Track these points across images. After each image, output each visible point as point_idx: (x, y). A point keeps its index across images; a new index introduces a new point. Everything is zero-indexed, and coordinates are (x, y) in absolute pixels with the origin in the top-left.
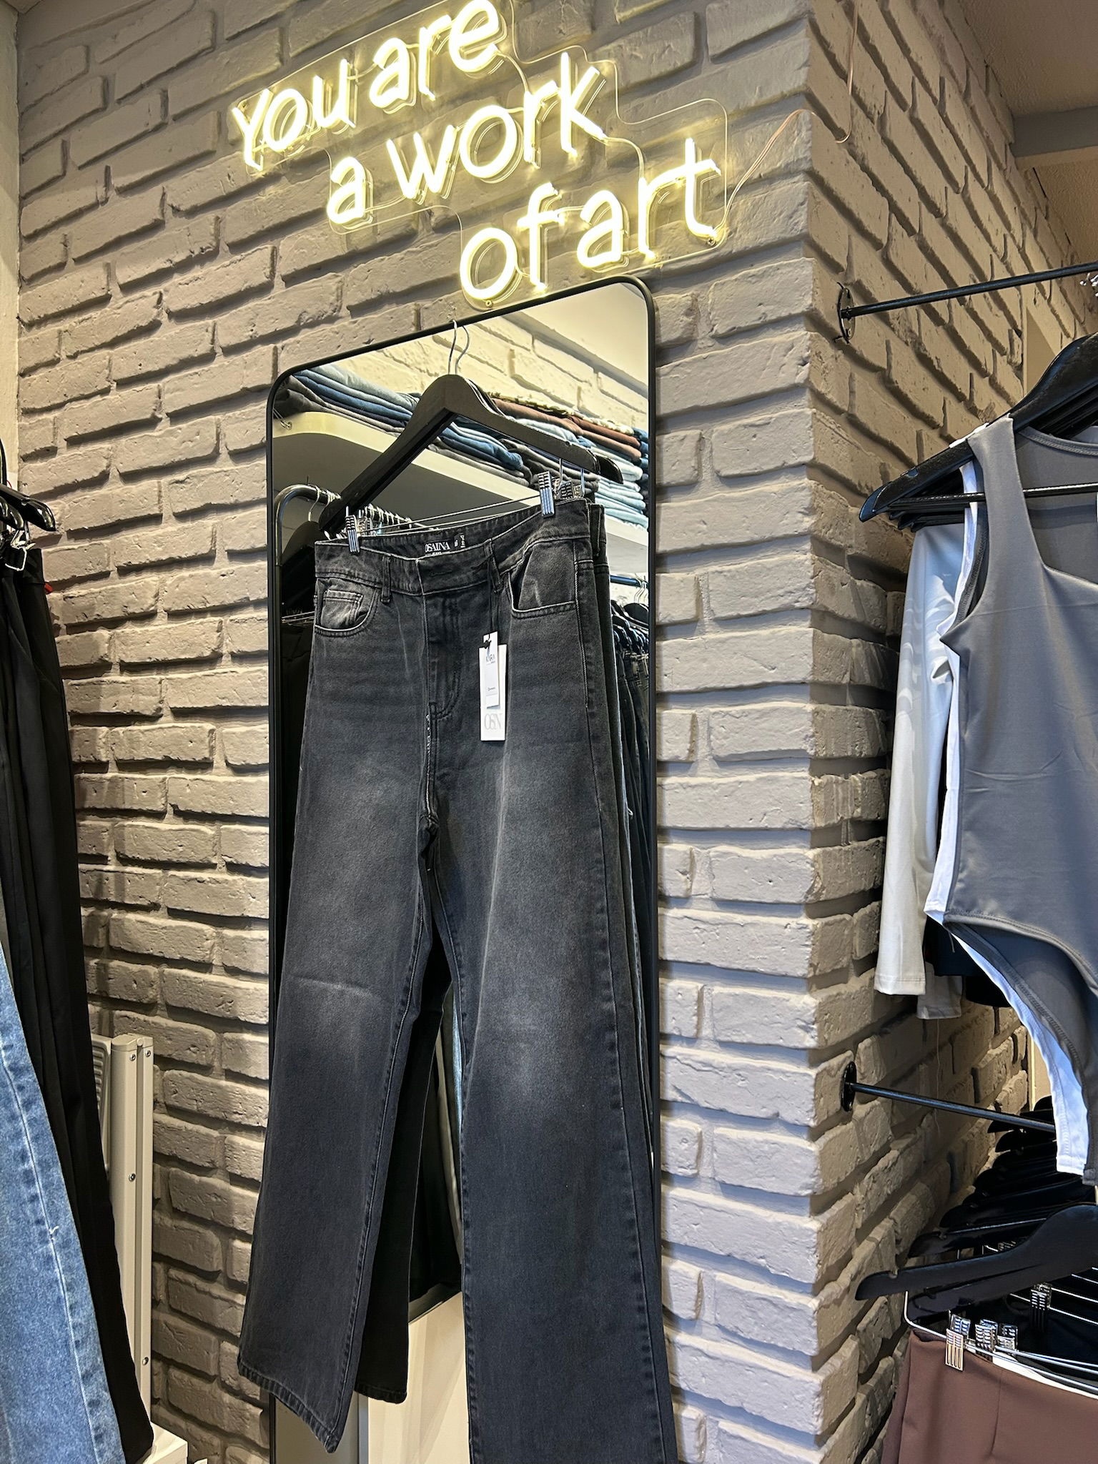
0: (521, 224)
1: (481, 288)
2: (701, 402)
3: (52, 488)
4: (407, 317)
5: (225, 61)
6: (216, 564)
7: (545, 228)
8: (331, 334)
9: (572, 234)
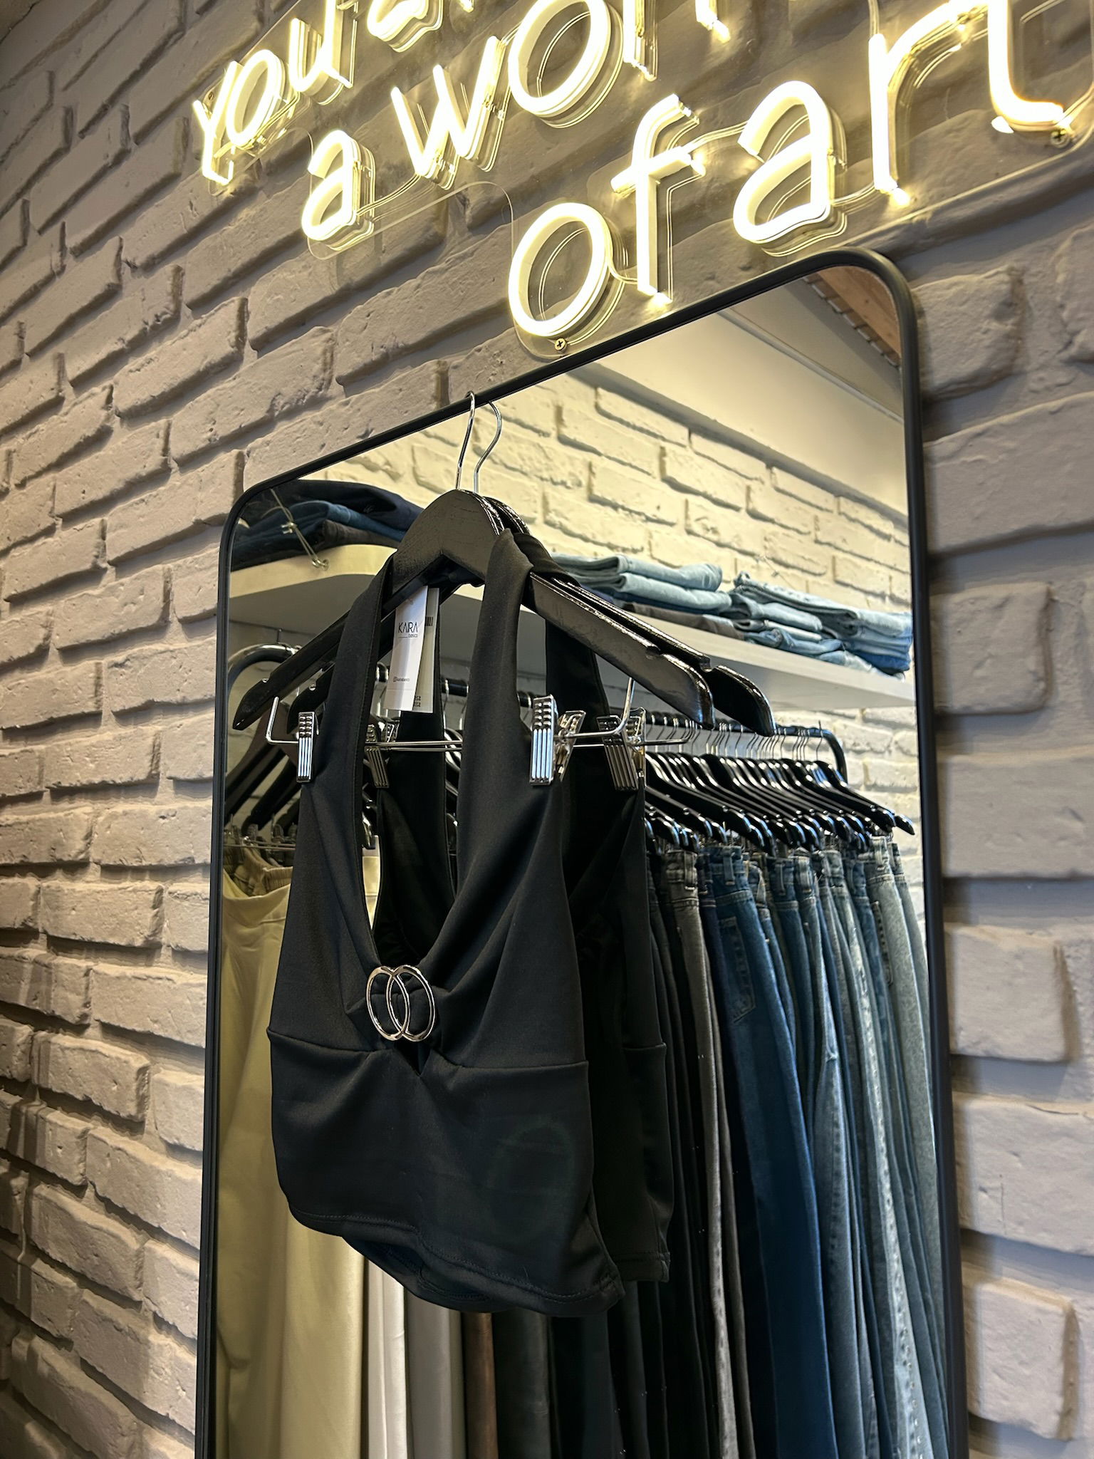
0: (621, 182)
1: (548, 318)
4: (424, 385)
6: (159, 797)
8: (314, 426)
9: (721, 186)
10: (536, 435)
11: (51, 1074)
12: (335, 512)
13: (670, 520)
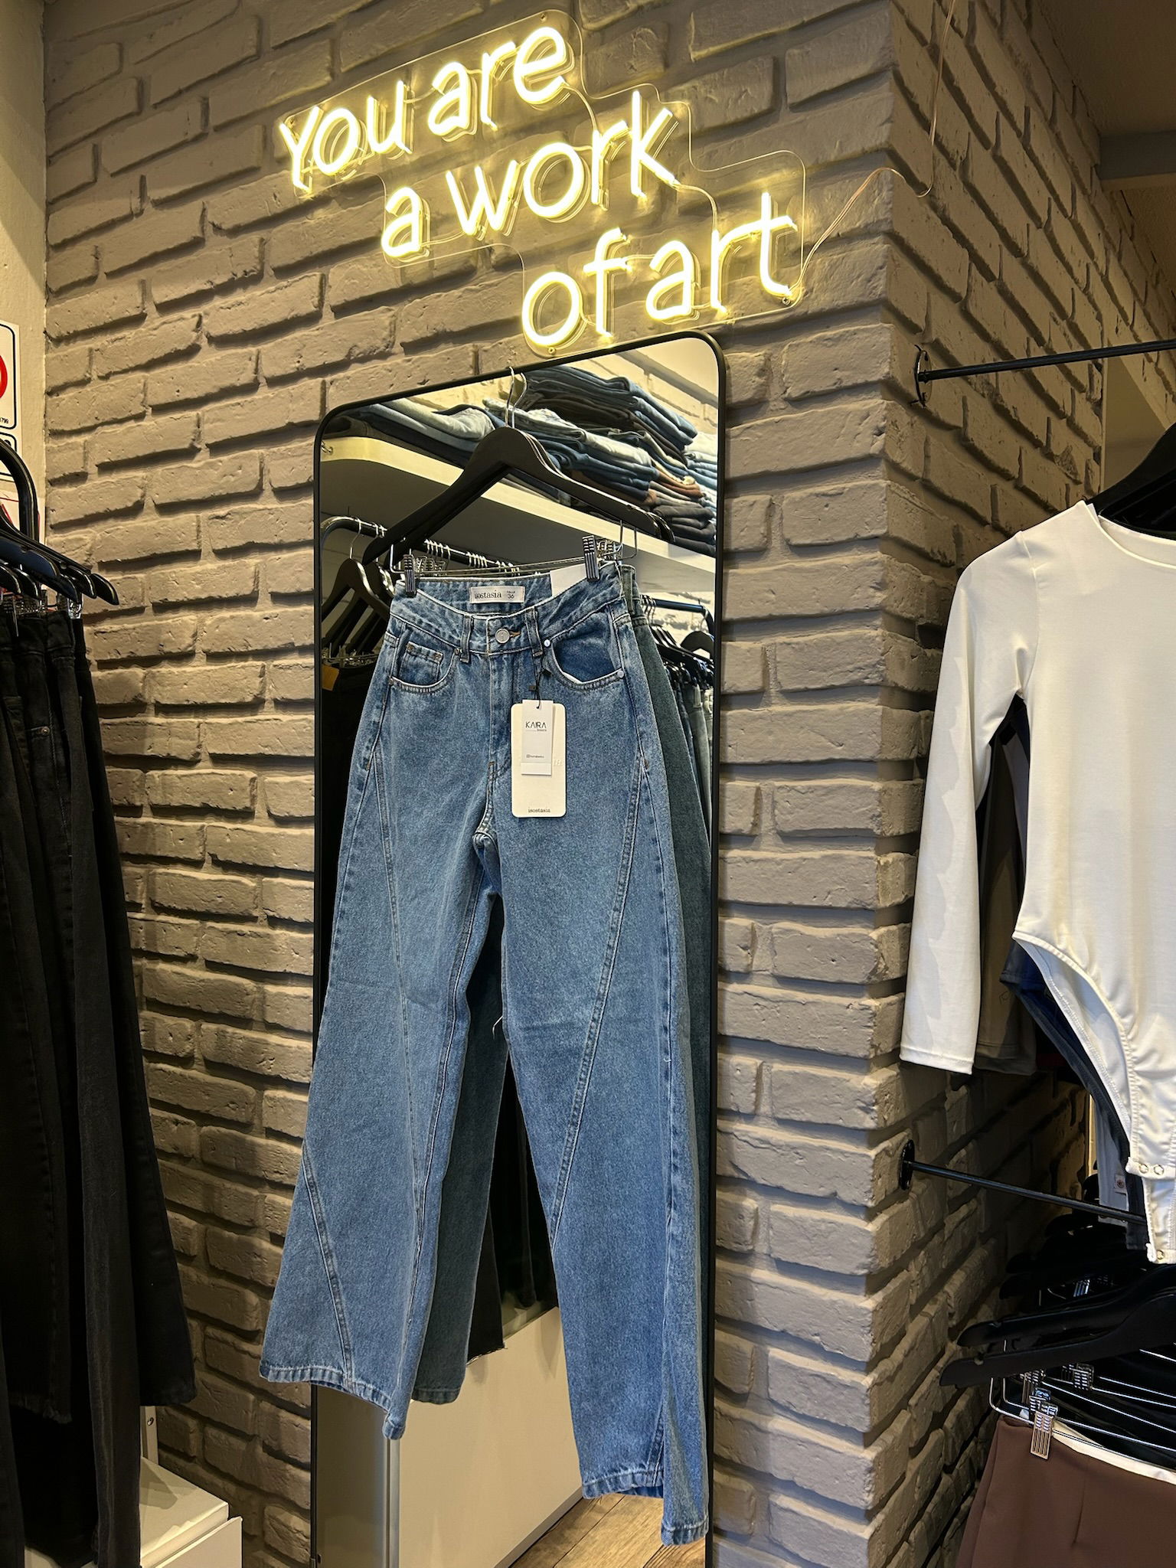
0: (588, 269)
1: (543, 333)
2: (772, 467)
3: (82, 516)
4: (464, 359)
5: (272, 72)
6: (258, 606)
7: (609, 275)
8: (383, 371)
9: (640, 283)
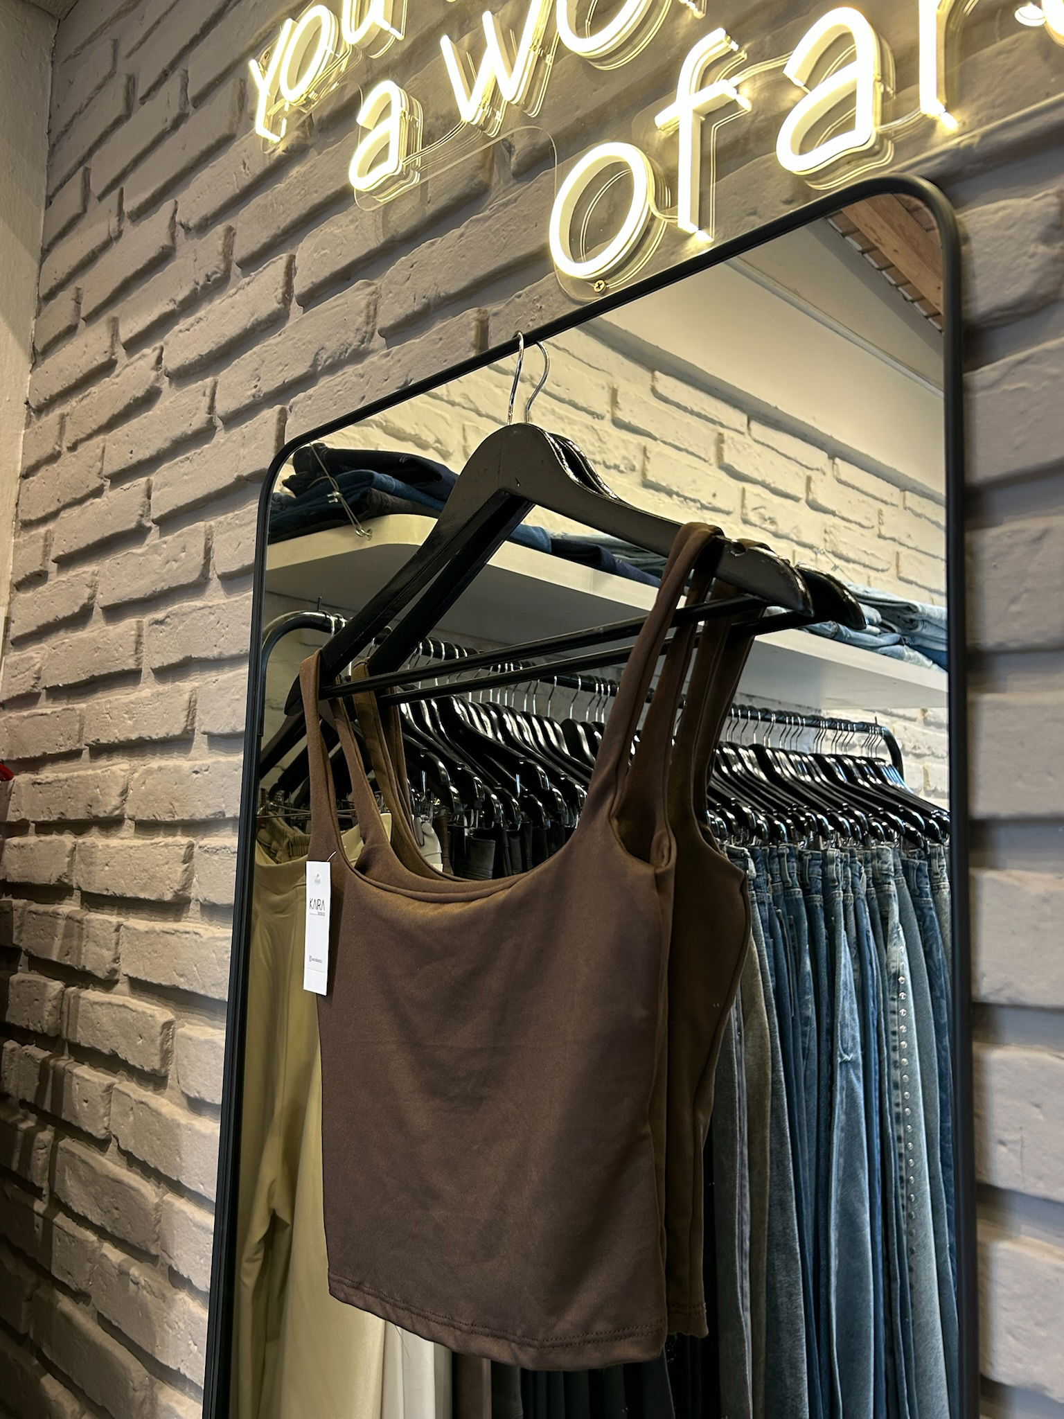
0: (663, 119)
1: (585, 259)
4: (464, 334)
8: (354, 379)
9: (766, 119)
10: (590, 417)
11: (79, 1029)
12: (380, 481)
13: (726, 509)
